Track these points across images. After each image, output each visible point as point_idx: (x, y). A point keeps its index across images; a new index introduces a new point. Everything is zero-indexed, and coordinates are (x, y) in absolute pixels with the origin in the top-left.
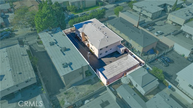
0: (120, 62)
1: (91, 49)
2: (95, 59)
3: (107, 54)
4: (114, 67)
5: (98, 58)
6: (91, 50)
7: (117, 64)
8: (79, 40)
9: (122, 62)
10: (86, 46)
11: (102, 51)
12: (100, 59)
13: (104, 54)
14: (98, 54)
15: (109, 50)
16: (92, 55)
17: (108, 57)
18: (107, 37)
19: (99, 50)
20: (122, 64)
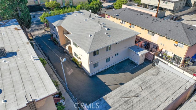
0: (145, 82)
1: (75, 57)
2: (82, 77)
3: (109, 64)
4: (132, 95)
5: (91, 75)
6: (75, 59)
7: (136, 86)
8: (55, 44)
9: (150, 80)
10: (67, 52)
11: (97, 58)
12: (94, 77)
13: (103, 66)
14: (90, 65)
15: (114, 56)
16: (77, 70)
17: (113, 73)
18: (108, 29)
19: (90, 53)
20: (150, 86)
